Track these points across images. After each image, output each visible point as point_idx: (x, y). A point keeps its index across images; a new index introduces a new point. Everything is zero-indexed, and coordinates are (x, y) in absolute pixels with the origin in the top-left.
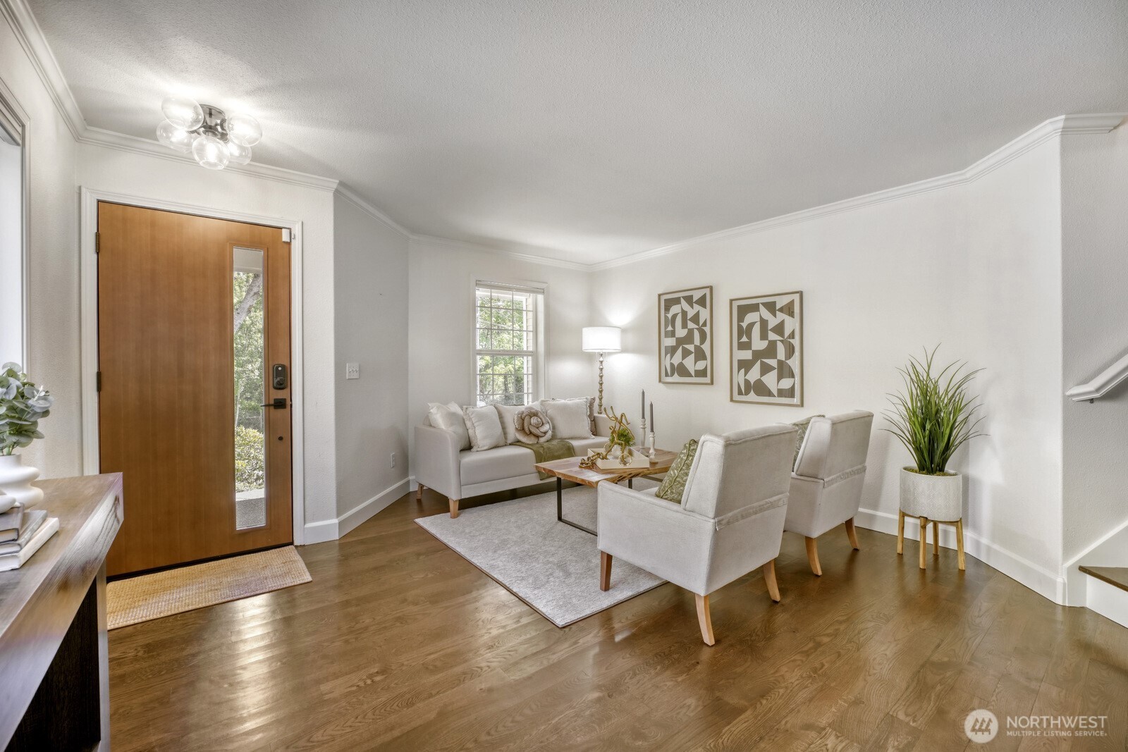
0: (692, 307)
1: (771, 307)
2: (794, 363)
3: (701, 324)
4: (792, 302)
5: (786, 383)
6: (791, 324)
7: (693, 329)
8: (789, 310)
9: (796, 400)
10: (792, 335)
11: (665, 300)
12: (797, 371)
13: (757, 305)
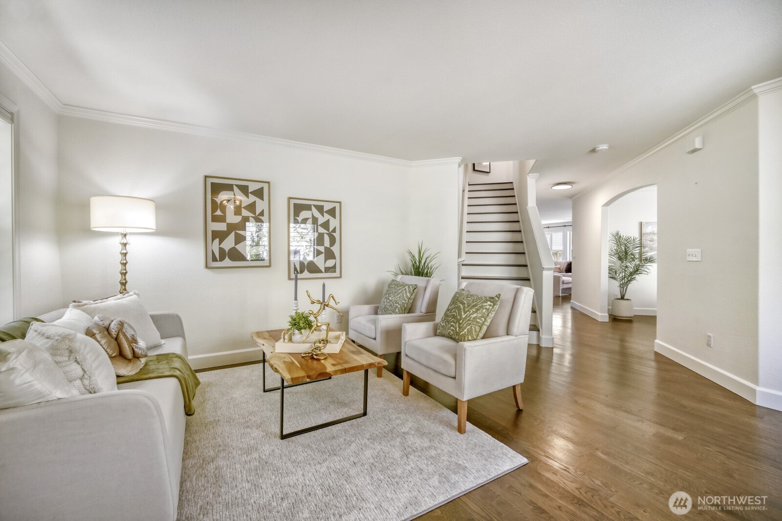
0: (248, 197)
1: (320, 209)
2: (335, 249)
3: (257, 213)
4: (335, 208)
5: (330, 263)
6: (334, 223)
7: (249, 217)
8: (332, 212)
9: (337, 274)
10: (334, 230)
11: (212, 183)
12: (337, 254)
13: (310, 206)
